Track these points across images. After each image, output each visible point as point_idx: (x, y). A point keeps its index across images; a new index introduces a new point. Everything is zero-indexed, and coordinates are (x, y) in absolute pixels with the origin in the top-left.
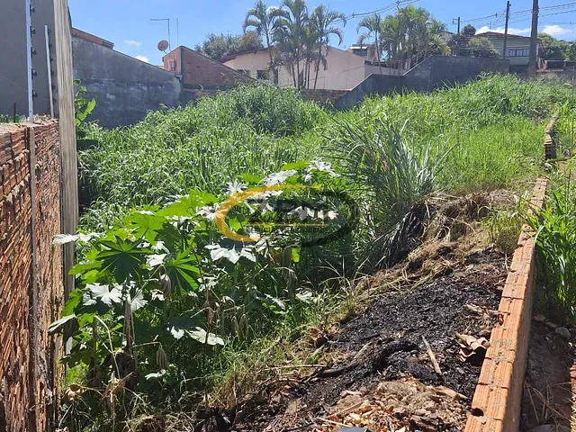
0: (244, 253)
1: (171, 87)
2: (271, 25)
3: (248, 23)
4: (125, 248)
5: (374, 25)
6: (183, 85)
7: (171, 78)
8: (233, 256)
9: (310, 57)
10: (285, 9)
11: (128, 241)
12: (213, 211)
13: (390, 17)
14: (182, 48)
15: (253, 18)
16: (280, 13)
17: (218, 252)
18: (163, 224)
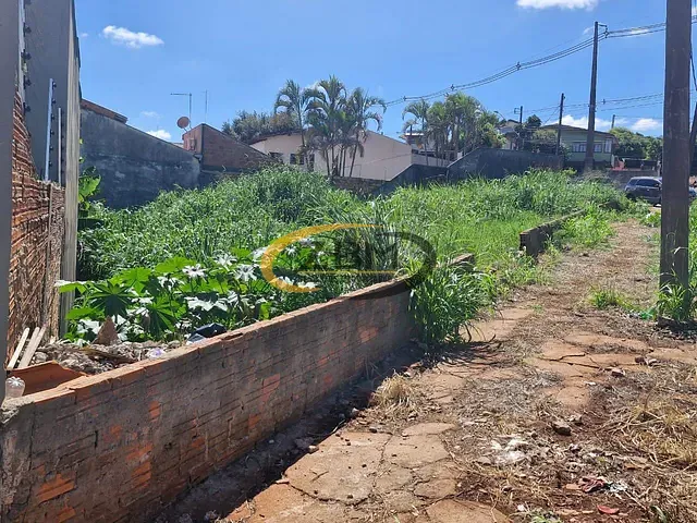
0: (217, 304)
1: (188, 168)
2: (305, 106)
3: (279, 103)
4: (115, 292)
5: (419, 110)
6: (203, 167)
7: (190, 158)
8: (207, 306)
9: (346, 143)
10: (321, 89)
11: (117, 285)
12: (194, 270)
13: (439, 104)
14: (204, 127)
15: (285, 98)
16: (315, 94)
17: (194, 303)
18: (149, 277)
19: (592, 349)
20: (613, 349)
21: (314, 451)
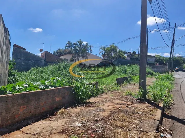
1: (41, 62)
2: (73, 47)
3: (66, 46)
5: (103, 49)
6: (45, 62)
7: (42, 59)
9: (83, 56)
10: (77, 43)
11: (4, 88)
12: (26, 85)
13: (108, 47)
14: (46, 52)
15: (68, 45)
16: (76, 44)
18: (13, 86)
19: (117, 104)
20: (122, 104)
21: (32, 124)
